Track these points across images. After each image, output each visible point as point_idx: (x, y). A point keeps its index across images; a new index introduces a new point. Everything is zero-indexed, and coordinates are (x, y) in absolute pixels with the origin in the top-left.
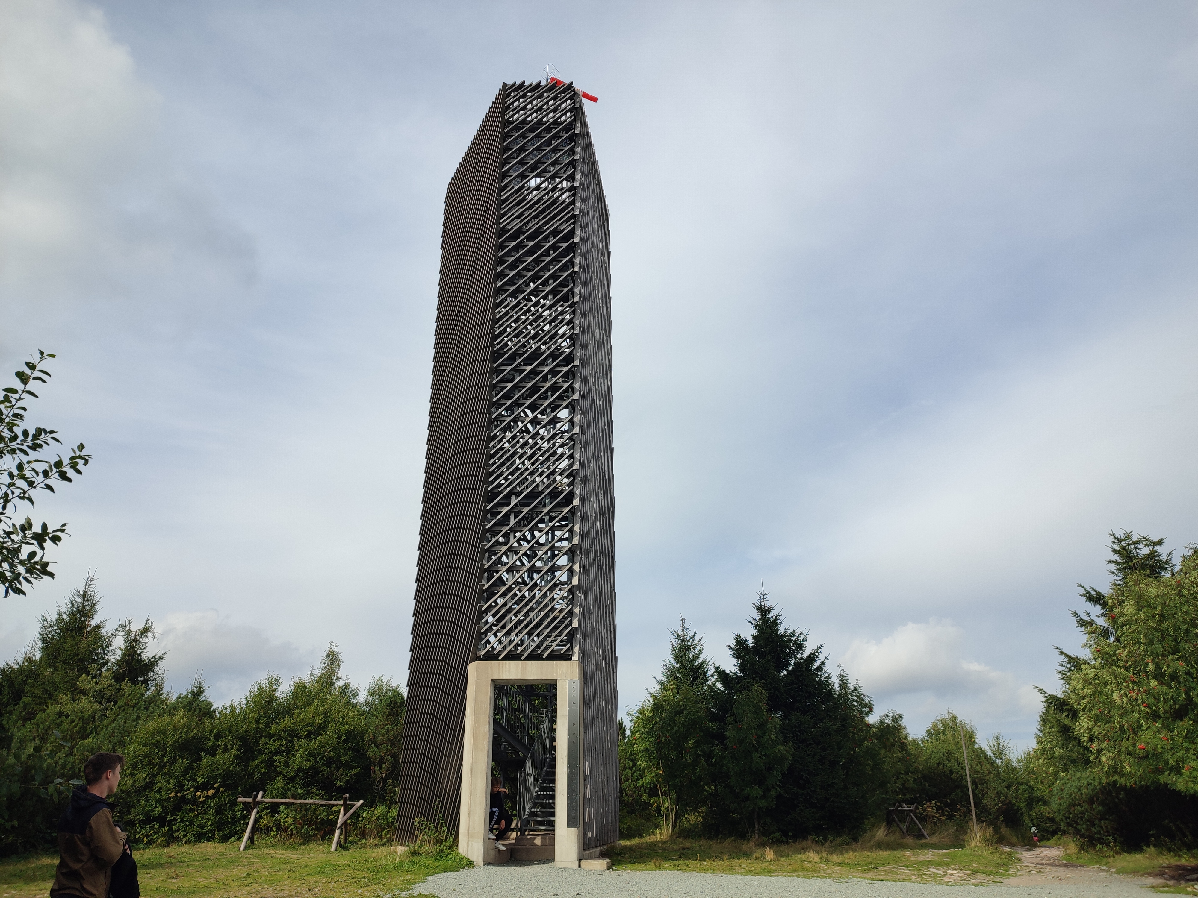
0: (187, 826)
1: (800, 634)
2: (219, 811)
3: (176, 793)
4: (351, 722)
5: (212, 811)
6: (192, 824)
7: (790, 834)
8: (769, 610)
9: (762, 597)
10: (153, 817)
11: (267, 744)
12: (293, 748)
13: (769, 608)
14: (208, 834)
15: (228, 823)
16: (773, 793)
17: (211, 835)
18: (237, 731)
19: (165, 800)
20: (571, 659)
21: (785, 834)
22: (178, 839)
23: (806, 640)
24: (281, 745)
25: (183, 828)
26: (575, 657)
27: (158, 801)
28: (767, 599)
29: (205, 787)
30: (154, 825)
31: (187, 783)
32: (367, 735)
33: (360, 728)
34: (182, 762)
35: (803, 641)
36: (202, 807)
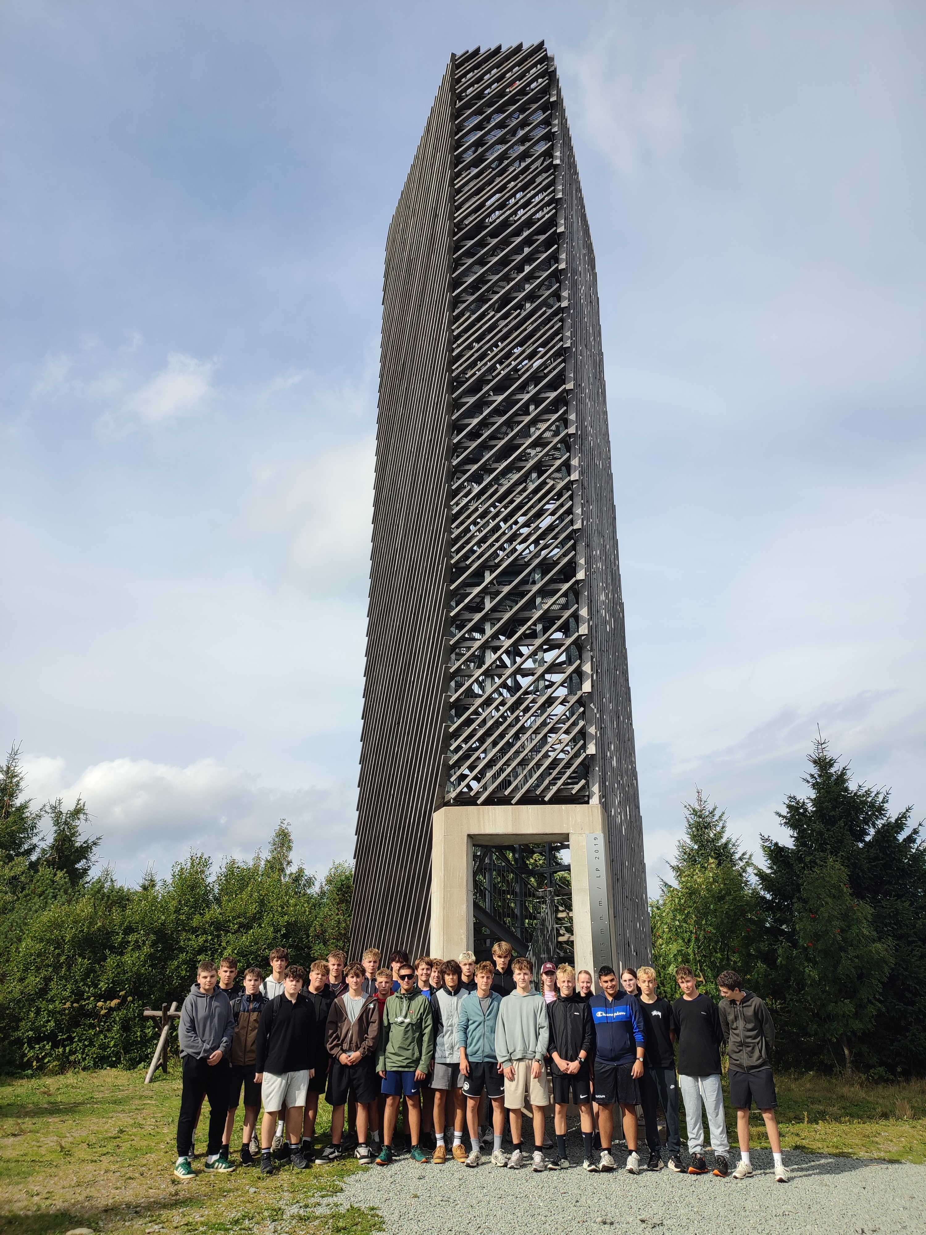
0: (86, 1046)
1: (878, 793)
2: (126, 1027)
3: (72, 1003)
4: (291, 911)
5: (116, 1028)
6: (91, 1044)
7: (899, 1070)
8: (831, 764)
9: (820, 747)
10: (44, 1034)
11: (189, 940)
12: (220, 945)
13: (831, 760)
14: (112, 1057)
15: (138, 1043)
16: (871, 1010)
17: (114, 1059)
18: (152, 924)
19: (59, 1012)
20: (587, 803)
21: (892, 1069)
22: (75, 1063)
23: (887, 801)
24: (206, 941)
25: (80, 1049)
26: (595, 800)
27: (51, 1013)
28: (826, 749)
29: (109, 995)
30: (44, 1046)
31: (87, 989)
32: (312, 929)
33: (303, 919)
34: (82, 963)
35: (883, 802)
36: (105, 1022)
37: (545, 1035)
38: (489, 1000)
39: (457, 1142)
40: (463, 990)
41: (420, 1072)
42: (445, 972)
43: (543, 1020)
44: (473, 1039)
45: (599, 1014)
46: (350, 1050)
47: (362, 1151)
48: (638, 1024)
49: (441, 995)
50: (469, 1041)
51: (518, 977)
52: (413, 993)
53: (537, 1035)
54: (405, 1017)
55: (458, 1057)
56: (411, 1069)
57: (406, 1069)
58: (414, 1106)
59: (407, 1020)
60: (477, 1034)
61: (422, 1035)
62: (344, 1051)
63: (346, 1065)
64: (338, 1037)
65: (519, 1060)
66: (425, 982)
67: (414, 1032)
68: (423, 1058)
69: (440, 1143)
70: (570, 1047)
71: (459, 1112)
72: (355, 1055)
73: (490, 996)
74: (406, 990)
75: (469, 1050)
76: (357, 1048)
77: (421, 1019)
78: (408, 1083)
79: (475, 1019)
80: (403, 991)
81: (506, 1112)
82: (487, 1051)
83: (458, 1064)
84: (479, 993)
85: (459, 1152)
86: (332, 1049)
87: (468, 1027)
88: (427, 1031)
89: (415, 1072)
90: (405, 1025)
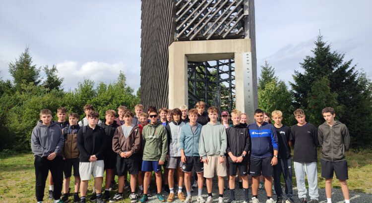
1: (340, 55)
9: (319, 38)
13: (323, 43)
20: (244, 38)
23: (343, 58)
28: (322, 39)
37: (225, 143)
38: (196, 128)
39: (180, 191)
40: (182, 123)
41: (161, 161)
42: (173, 114)
43: (224, 136)
44: (187, 145)
45: (253, 133)
46: (125, 150)
47: (133, 196)
48: (275, 139)
49: (171, 125)
50: (185, 146)
51: (211, 116)
52: (157, 124)
53: (221, 143)
54: (153, 135)
55: (180, 153)
56: (157, 160)
57: (154, 160)
58: (158, 176)
59: (154, 137)
60: (190, 143)
61: (162, 144)
62: (122, 151)
63: (123, 158)
64: (119, 145)
65: (211, 155)
66: (164, 119)
67: (158, 142)
68: (162, 154)
69: (172, 192)
70: (238, 149)
71: (181, 178)
72: (128, 153)
73: (196, 125)
74: (153, 123)
75: (185, 151)
76: (129, 150)
77: (161, 136)
78: (155, 166)
79: (189, 136)
80: (152, 123)
81: (205, 179)
82: (195, 151)
83: (180, 157)
84: (191, 123)
85: (181, 196)
86: (116, 150)
87: (185, 140)
88: (164, 142)
89: (158, 161)
90: (153, 139)
